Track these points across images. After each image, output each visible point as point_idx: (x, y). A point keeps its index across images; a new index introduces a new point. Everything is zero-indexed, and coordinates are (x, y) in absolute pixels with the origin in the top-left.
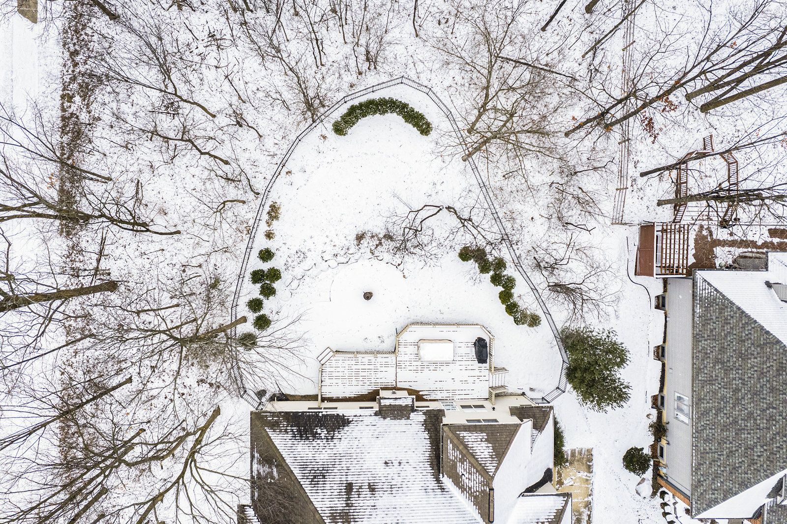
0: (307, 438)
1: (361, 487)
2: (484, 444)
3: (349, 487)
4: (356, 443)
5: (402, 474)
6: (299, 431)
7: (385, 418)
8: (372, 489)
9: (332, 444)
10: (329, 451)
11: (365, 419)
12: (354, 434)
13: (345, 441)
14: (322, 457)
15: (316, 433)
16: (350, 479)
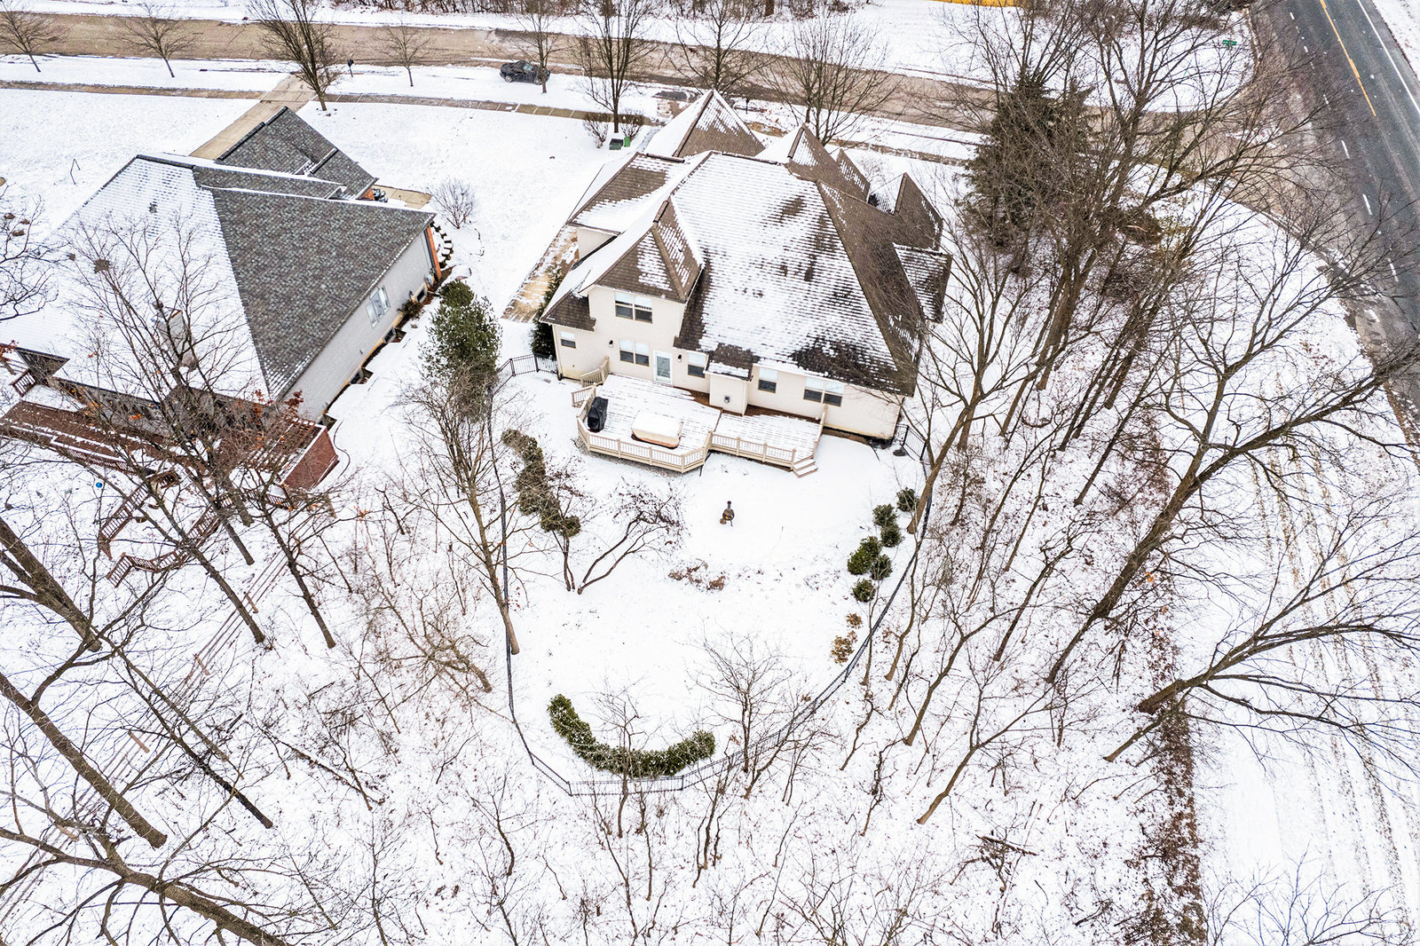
0: (847, 346)
1: (796, 273)
2: (645, 269)
3: (809, 277)
4: (790, 327)
5: (745, 279)
6: (855, 358)
7: (749, 351)
8: (784, 269)
9: (819, 332)
10: (824, 323)
11: (773, 356)
12: (790, 338)
13: (801, 334)
14: (834, 319)
15: (835, 350)
16: (806, 285)
